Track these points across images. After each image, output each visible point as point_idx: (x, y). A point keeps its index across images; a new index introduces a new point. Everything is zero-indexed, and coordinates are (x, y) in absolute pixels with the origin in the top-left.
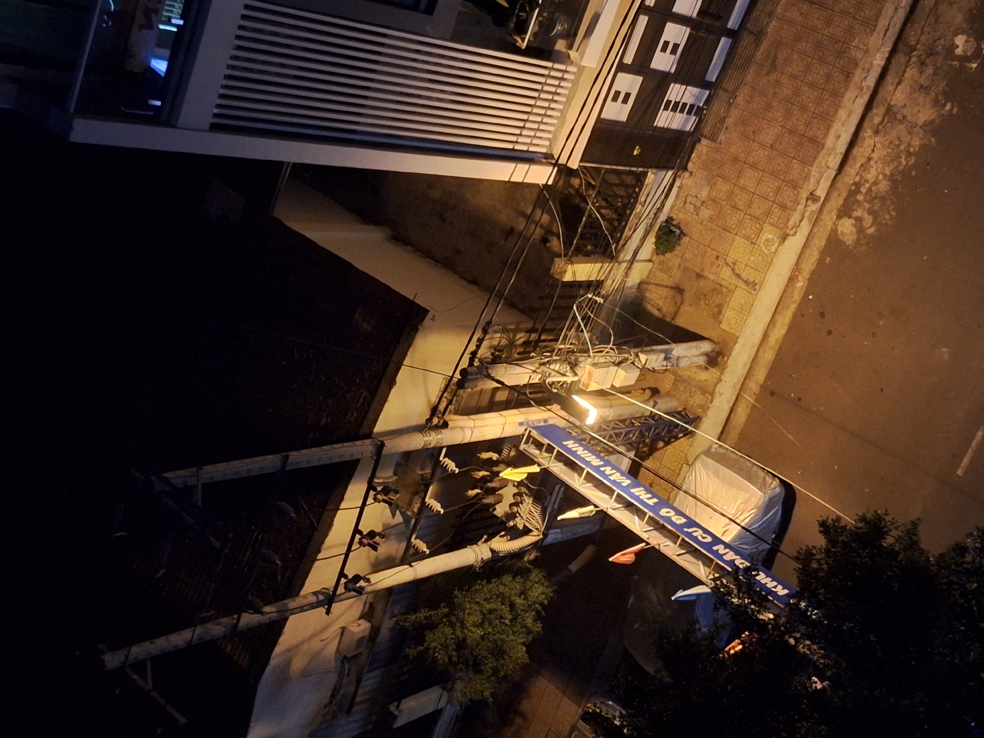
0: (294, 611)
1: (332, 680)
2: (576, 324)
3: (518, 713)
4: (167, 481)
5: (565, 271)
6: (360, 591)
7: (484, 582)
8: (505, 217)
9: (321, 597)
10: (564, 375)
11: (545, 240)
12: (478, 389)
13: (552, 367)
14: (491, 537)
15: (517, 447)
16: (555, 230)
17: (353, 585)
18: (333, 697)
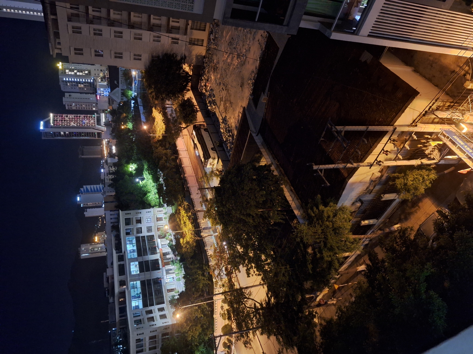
0: (361, 166)
1: (368, 185)
2: (468, 102)
3: (417, 206)
4: (336, 128)
5: (469, 85)
6: (380, 165)
7: (417, 170)
8: (453, 67)
9: (369, 164)
10: (459, 117)
11: (465, 75)
12: (429, 117)
13: (456, 114)
14: (422, 158)
15: (437, 135)
16: (469, 72)
17: (379, 163)
18: (367, 189)
